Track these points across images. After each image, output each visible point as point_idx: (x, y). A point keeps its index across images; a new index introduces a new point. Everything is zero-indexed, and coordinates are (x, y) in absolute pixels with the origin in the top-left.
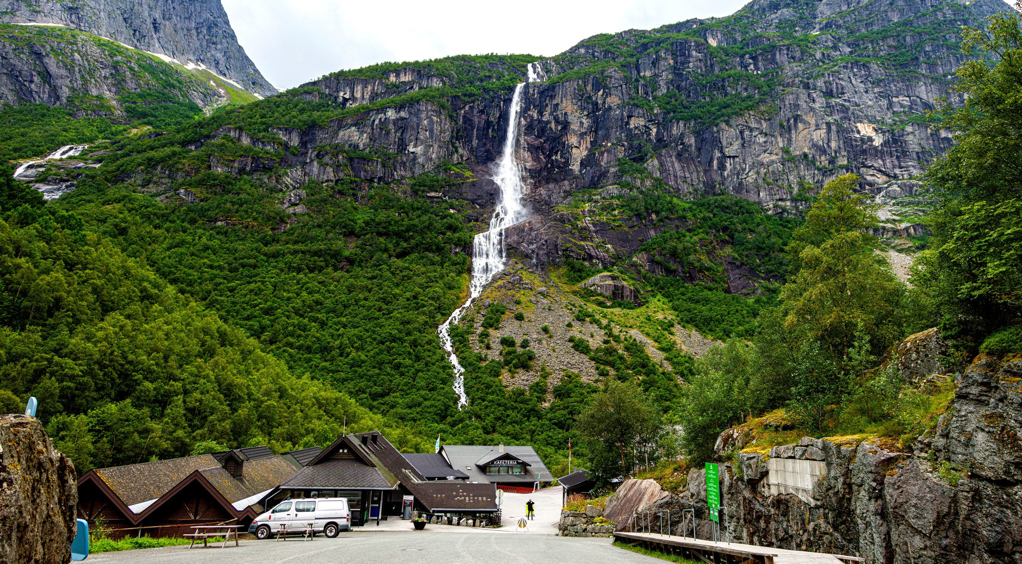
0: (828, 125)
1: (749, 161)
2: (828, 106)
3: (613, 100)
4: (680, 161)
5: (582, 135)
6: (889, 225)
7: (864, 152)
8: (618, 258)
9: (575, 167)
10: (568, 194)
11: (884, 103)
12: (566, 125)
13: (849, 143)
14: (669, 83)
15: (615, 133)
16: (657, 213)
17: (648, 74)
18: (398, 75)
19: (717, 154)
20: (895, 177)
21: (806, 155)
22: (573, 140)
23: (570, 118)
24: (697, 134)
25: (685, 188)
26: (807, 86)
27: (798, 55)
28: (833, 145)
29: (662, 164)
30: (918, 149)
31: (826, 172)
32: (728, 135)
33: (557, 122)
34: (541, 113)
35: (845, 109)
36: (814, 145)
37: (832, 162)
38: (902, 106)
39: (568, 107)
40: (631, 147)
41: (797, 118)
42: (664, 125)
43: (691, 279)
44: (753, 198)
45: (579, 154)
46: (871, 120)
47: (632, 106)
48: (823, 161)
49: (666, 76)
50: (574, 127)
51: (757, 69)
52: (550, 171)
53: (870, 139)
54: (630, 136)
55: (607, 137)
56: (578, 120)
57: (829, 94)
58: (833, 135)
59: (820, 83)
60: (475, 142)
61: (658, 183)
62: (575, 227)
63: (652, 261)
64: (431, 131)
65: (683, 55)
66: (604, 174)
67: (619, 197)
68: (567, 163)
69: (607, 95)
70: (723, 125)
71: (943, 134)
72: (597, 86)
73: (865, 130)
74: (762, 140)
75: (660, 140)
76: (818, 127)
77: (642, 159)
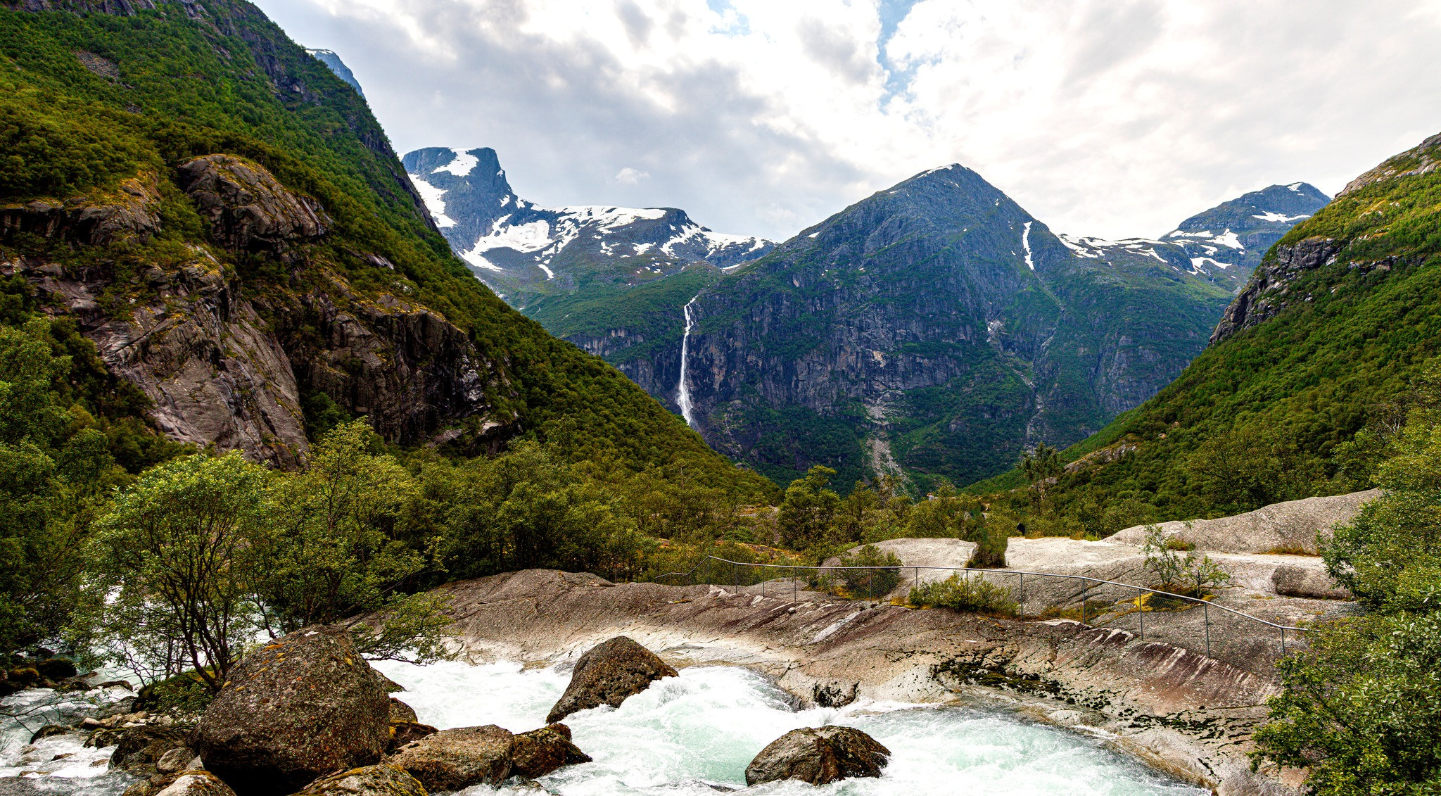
0: (857, 353)
1: (811, 383)
2: (859, 338)
3: (739, 344)
4: (774, 382)
5: (721, 368)
6: (879, 423)
7: (875, 371)
8: (744, 453)
9: (716, 386)
10: (713, 405)
11: (891, 335)
12: (712, 361)
13: (867, 364)
14: (770, 324)
15: (739, 365)
16: (762, 421)
17: (757, 319)
18: (616, 332)
19: (795, 378)
20: (889, 387)
21: (843, 371)
22: (716, 370)
23: (714, 357)
24: (784, 364)
25: (777, 401)
26: (848, 324)
27: (846, 296)
28: (859, 365)
29: (764, 386)
30: (903, 369)
31: (853, 383)
32: (801, 366)
33: (707, 359)
34: (697, 354)
35: (868, 341)
36: (849, 366)
37: (857, 376)
38: (901, 336)
39: (713, 349)
40: (748, 374)
41: (841, 348)
42: (766, 359)
43: (778, 463)
44: (811, 406)
45: (719, 378)
46: (882, 349)
47: (748, 349)
48: (852, 376)
49: (768, 320)
50: (717, 362)
51: (822, 306)
52: (702, 389)
53: (879, 363)
54: (748, 368)
55: (734, 368)
56: (719, 358)
57: (861, 329)
58: (860, 360)
59: (857, 322)
60: (664, 377)
61: (763, 399)
62: (722, 434)
63: (760, 453)
64: (645, 378)
65: (778, 303)
66: (732, 393)
67: (742, 410)
68: (712, 384)
69: (735, 340)
70: (799, 361)
71: (918, 360)
72: (729, 335)
73: (878, 356)
74: (819, 368)
75: (763, 369)
76: (851, 354)
77: (753, 383)
